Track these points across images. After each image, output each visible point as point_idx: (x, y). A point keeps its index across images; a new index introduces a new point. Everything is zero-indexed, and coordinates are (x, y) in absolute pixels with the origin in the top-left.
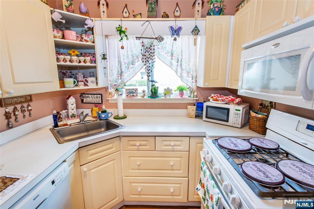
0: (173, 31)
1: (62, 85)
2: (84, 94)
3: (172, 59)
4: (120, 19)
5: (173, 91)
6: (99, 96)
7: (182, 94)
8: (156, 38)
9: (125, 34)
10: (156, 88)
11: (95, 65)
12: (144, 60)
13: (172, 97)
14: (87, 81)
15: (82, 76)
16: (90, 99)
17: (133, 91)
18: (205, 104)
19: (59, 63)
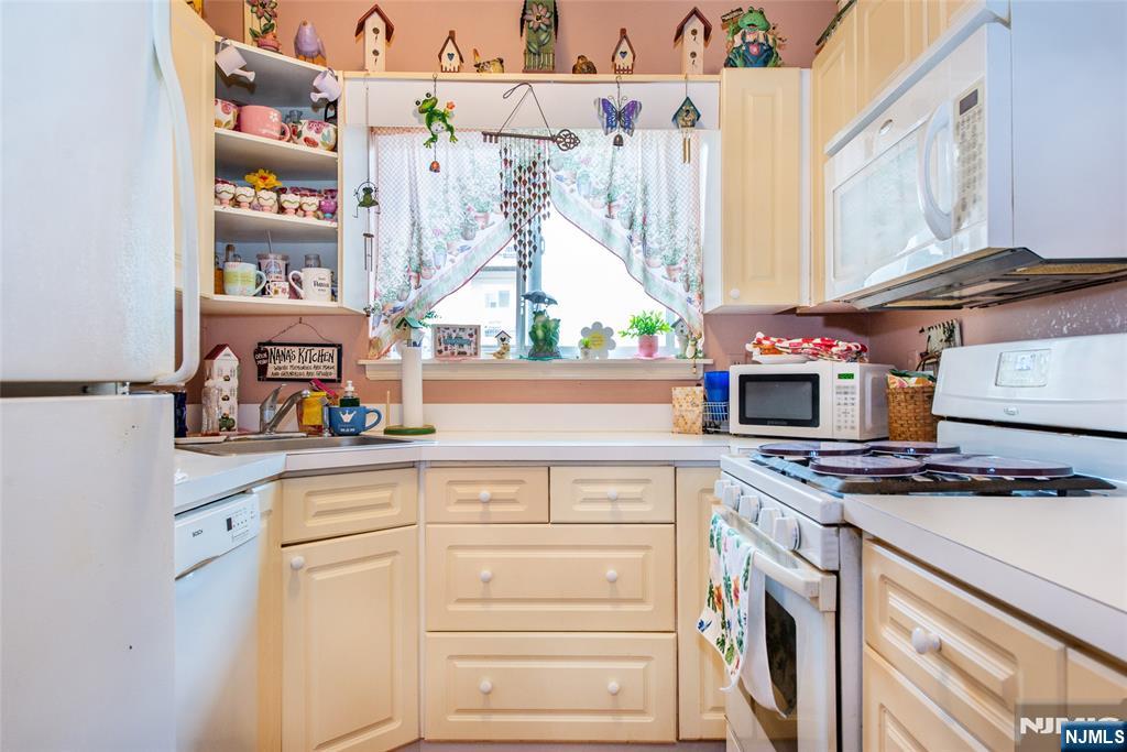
0: (609, 115)
1: (220, 281)
2: (270, 344)
3: (610, 216)
4: (430, 75)
5: (616, 337)
6: (328, 350)
7: (649, 345)
8: (553, 139)
9: (445, 121)
10: (553, 325)
11: (334, 225)
12: (511, 210)
13: (612, 355)
14: (298, 280)
15: (282, 264)
16: (295, 363)
17: (461, 333)
18: (735, 372)
19: (220, 209)
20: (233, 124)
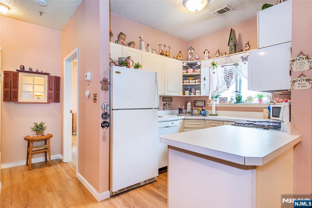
0: (243, 59)
1: (184, 94)
2: (196, 101)
4: (213, 58)
5: (253, 99)
6: (203, 102)
7: (260, 100)
8: (233, 65)
9: (215, 65)
10: (241, 97)
11: (200, 83)
12: (226, 78)
13: (253, 102)
14: (195, 92)
15: (194, 90)
16: (199, 104)
17: (224, 99)
18: (271, 106)
19: (183, 84)
20: (186, 72)
